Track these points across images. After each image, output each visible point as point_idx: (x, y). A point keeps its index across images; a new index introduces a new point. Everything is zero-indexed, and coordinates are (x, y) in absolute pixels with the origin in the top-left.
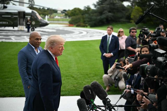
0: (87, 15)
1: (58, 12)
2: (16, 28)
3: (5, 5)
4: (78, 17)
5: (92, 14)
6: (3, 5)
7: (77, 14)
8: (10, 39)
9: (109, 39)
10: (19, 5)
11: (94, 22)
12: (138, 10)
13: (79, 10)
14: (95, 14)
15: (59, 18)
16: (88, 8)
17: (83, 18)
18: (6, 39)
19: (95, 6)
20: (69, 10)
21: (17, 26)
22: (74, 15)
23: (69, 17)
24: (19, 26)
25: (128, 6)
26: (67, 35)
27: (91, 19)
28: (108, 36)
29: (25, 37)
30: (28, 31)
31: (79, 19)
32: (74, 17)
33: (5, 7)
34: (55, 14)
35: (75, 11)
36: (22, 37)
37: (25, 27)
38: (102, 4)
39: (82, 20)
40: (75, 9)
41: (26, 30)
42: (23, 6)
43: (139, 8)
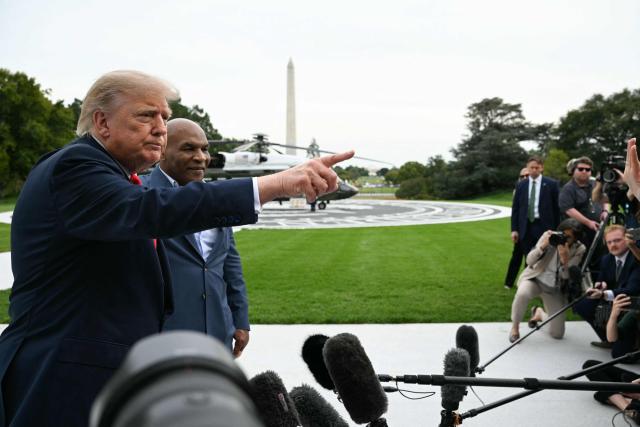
0: (437, 176)
1: (370, 174)
2: (286, 205)
3: (264, 155)
4: (416, 180)
5: (447, 173)
6: (258, 155)
7: (414, 176)
8: (276, 224)
9: (534, 188)
11: (455, 190)
13: (417, 166)
14: (455, 172)
15: (374, 186)
16: (439, 162)
17: (428, 184)
18: (267, 224)
19: (456, 154)
20: (395, 169)
22: (407, 178)
23: (395, 183)
24: (292, 200)
25: (532, 151)
27: (446, 183)
28: (531, 180)
29: (308, 220)
30: (313, 210)
31: (418, 184)
32: (407, 183)
33: (263, 160)
34: (364, 178)
35: (409, 170)
36: (302, 220)
37: (305, 201)
38: (471, 148)
39: (425, 187)
40: (409, 164)
43: (561, 152)
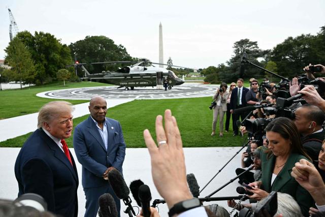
0: (221, 73)
1: (195, 71)
2: (155, 88)
3: (145, 67)
4: (212, 75)
5: (226, 72)
6: (143, 67)
7: (212, 73)
8: (149, 97)
9: (240, 92)
10: (160, 67)
11: (228, 79)
12: (272, 64)
13: (214, 68)
14: (228, 71)
15: (195, 76)
16: (223, 66)
17: (218, 76)
18: (145, 97)
19: (229, 63)
20: (204, 69)
21: (156, 86)
22: (209, 73)
23: (205, 75)
24: (157, 86)
25: (262, 61)
26: (202, 92)
27: (225, 76)
28: (238, 89)
29: (163, 95)
30: (166, 90)
31: (214, 76)
32: (209, 75)
33: (145, 69)
34: (191, 73)
35: (210, 70)
36: (160, 95)
37: (163, 86)
38: (235, 61)
39: (216, 77)
40: (210, 67)
41: (164, 88)
42: (163, 67)
